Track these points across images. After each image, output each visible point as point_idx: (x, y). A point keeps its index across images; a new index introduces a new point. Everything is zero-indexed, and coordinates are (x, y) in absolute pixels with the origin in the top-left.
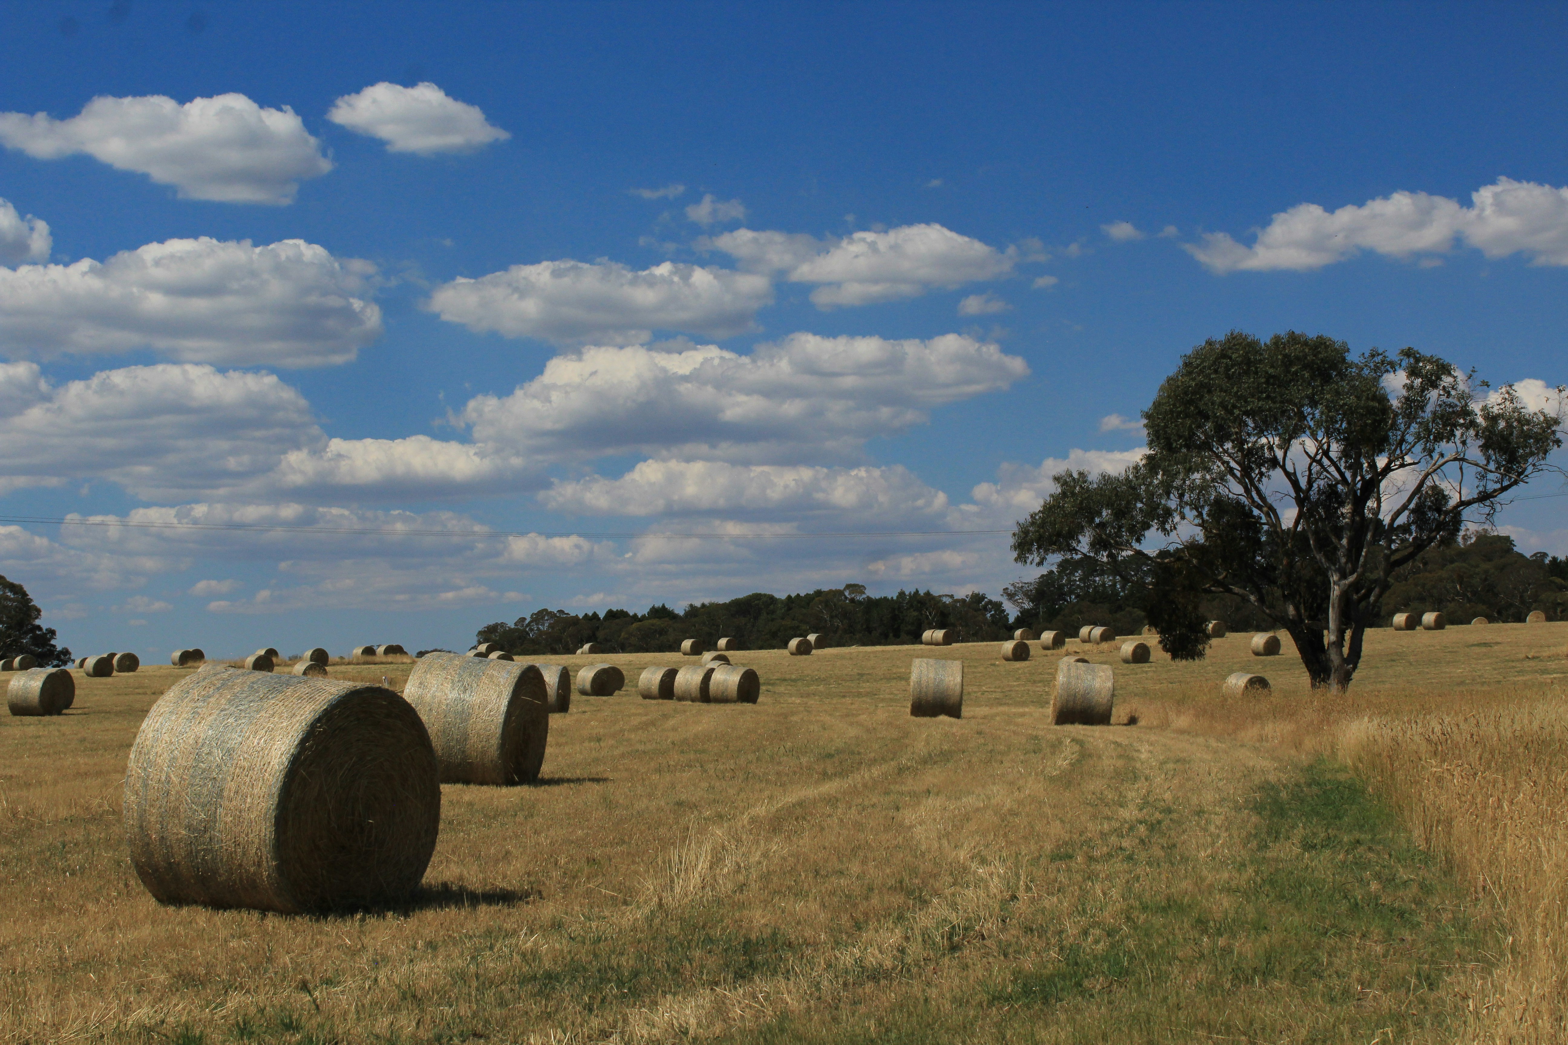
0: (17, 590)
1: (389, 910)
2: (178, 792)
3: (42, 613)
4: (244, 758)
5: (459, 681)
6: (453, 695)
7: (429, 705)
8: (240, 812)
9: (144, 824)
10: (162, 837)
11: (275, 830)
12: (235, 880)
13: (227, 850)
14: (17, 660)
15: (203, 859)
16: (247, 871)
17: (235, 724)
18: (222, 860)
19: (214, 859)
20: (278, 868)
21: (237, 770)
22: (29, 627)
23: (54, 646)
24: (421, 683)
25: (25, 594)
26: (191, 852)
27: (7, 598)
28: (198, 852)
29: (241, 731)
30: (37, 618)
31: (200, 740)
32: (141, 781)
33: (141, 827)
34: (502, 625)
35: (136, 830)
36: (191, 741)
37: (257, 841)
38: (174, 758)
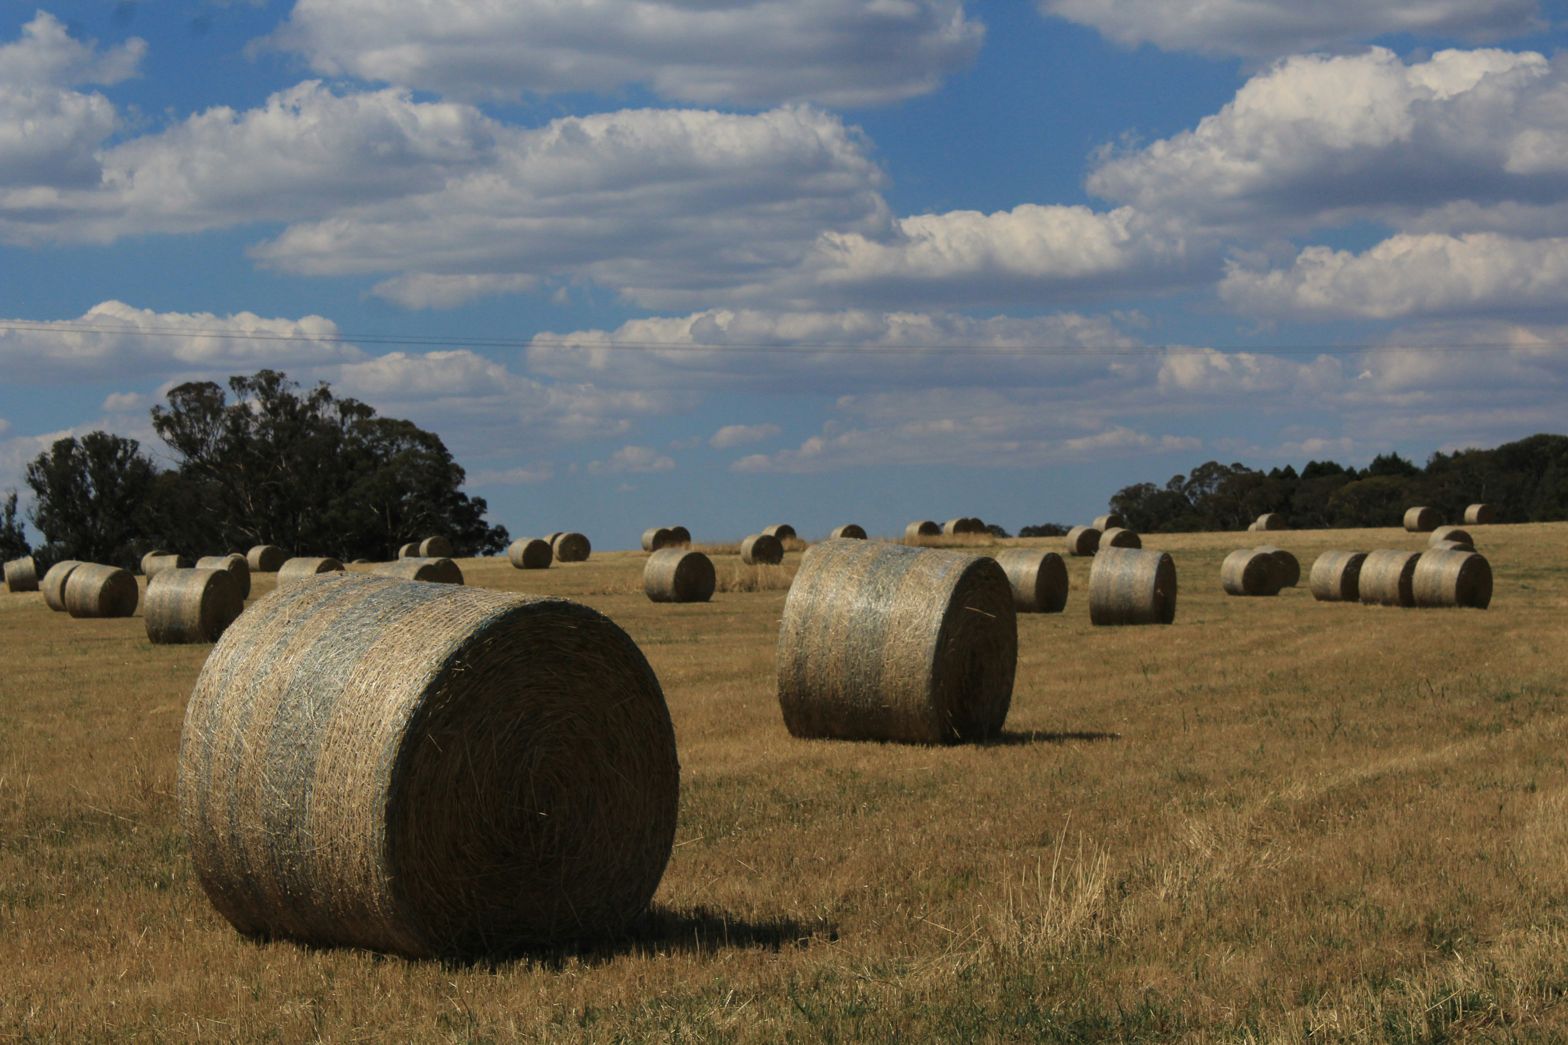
0: (431, 441)
1: (571, 954)
2: (252, 767)
3: (466, 476)
4: (346, 715)
5: (870, 583)
6: (860, 604)
7: (824, 619)
8: (338, 798)
9: (208, 815)
10: (233, 835)
11: (386, 828)
12: (336, 904)
13: (321, 857)
14: (425, 544)
15: (290, 871)
16: (352, 891)
17: (335, 660)
18: (315, 871)
19: (304, 871)
20: (394, 887)
21: (335, 733)
22: (449, 495)
23: (484, 524)
24: (812, 587)
25: (441, 448)
26: (274, 860)
27: (417, 454)
28: (282, 859)
29: (344, 672)
30: (458, 483)
31: (286, 686)
32: (201, 748)
33: (203, 818)
34: (1148, 486)
35: (197, 823)
36: (273, 687)
37: (361, 844)
38: (247, 713)
